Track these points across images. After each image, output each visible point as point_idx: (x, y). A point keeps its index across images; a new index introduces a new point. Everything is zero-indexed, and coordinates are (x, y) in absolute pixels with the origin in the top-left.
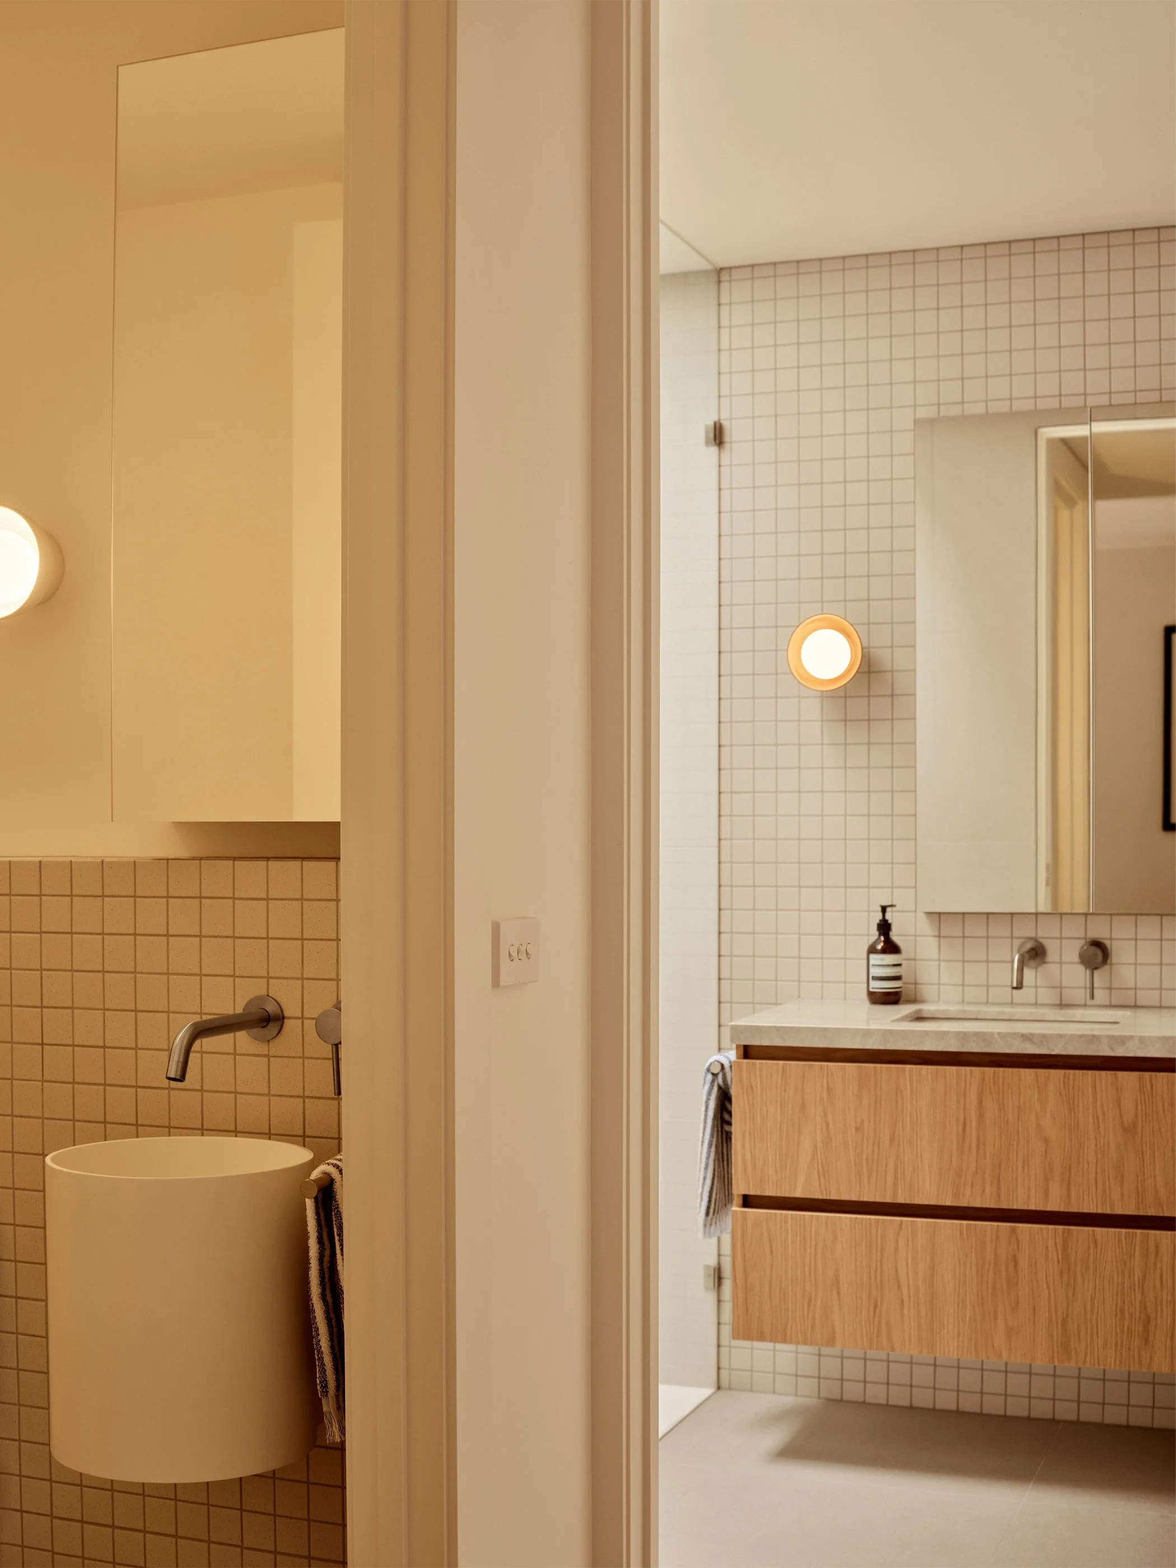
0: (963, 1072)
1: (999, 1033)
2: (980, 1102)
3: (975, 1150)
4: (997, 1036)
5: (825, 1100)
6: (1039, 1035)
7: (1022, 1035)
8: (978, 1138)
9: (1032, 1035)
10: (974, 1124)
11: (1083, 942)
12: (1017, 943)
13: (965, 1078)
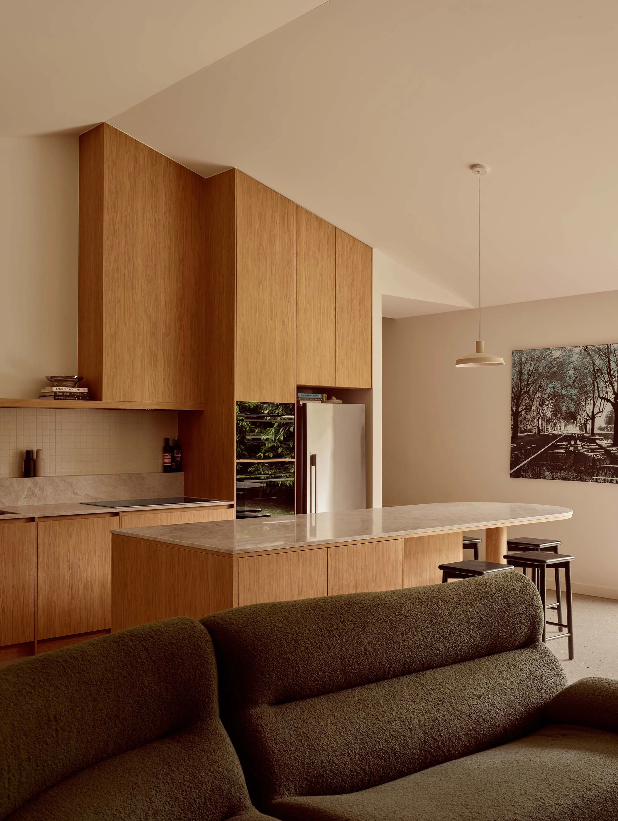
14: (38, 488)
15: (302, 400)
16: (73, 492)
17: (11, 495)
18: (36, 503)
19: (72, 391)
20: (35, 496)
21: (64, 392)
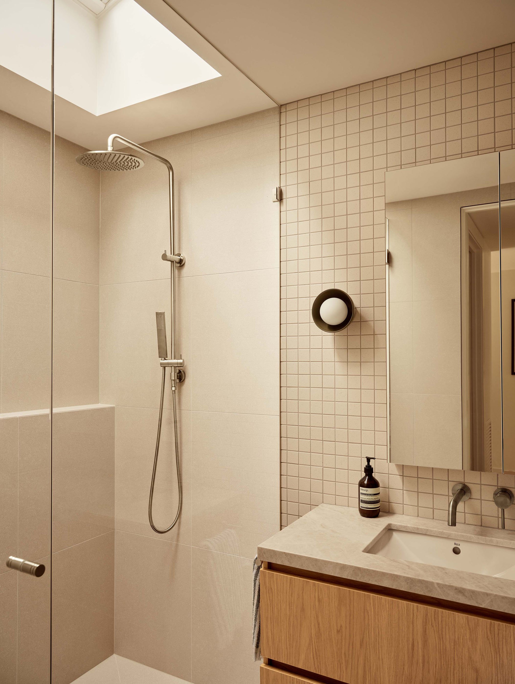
0: (412, 607)
1: (438, 584)
2: (425, 631)
3: (421, 665)
4: (436, 586)
5: (317, 606)
6: (469, 590)
7: (456, 589)
8: (424, 656)
9: (464, 589)
10: (420, 646)
11: (496, 488)
12: (452, 484)
13: (413, 611)
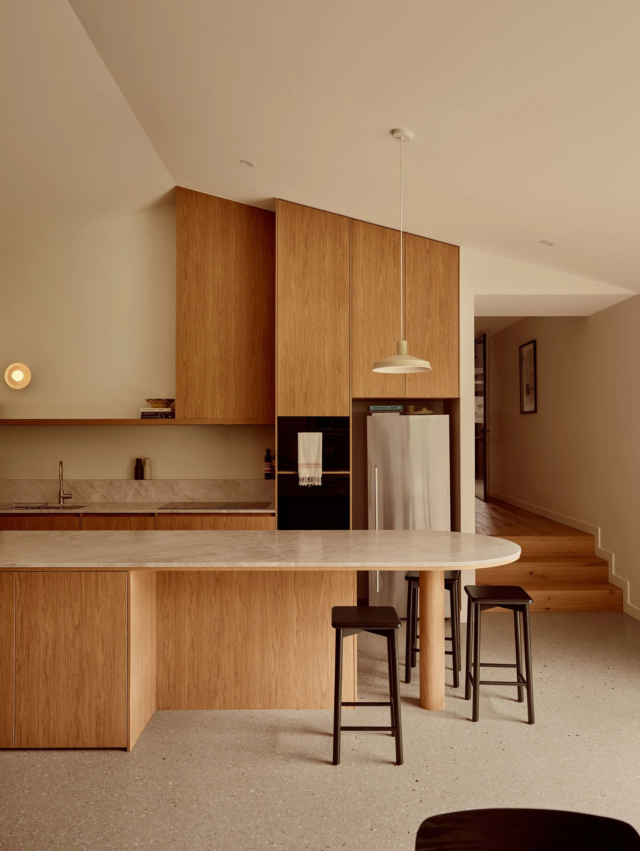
14: (143, 489)
15: (374, 412)
16: (173, 493)
17: (120, 493)
18: (141, 501)
19: (157, 411)
20: (141, 495)
21: (150, 412)
